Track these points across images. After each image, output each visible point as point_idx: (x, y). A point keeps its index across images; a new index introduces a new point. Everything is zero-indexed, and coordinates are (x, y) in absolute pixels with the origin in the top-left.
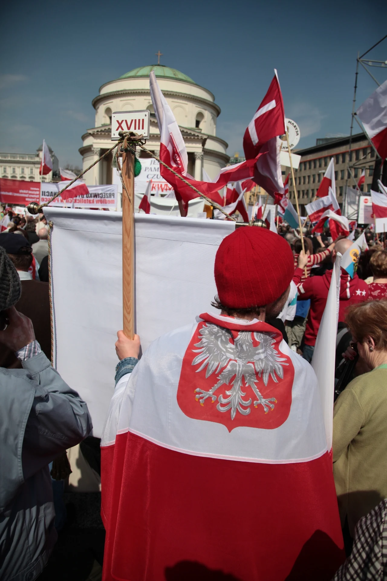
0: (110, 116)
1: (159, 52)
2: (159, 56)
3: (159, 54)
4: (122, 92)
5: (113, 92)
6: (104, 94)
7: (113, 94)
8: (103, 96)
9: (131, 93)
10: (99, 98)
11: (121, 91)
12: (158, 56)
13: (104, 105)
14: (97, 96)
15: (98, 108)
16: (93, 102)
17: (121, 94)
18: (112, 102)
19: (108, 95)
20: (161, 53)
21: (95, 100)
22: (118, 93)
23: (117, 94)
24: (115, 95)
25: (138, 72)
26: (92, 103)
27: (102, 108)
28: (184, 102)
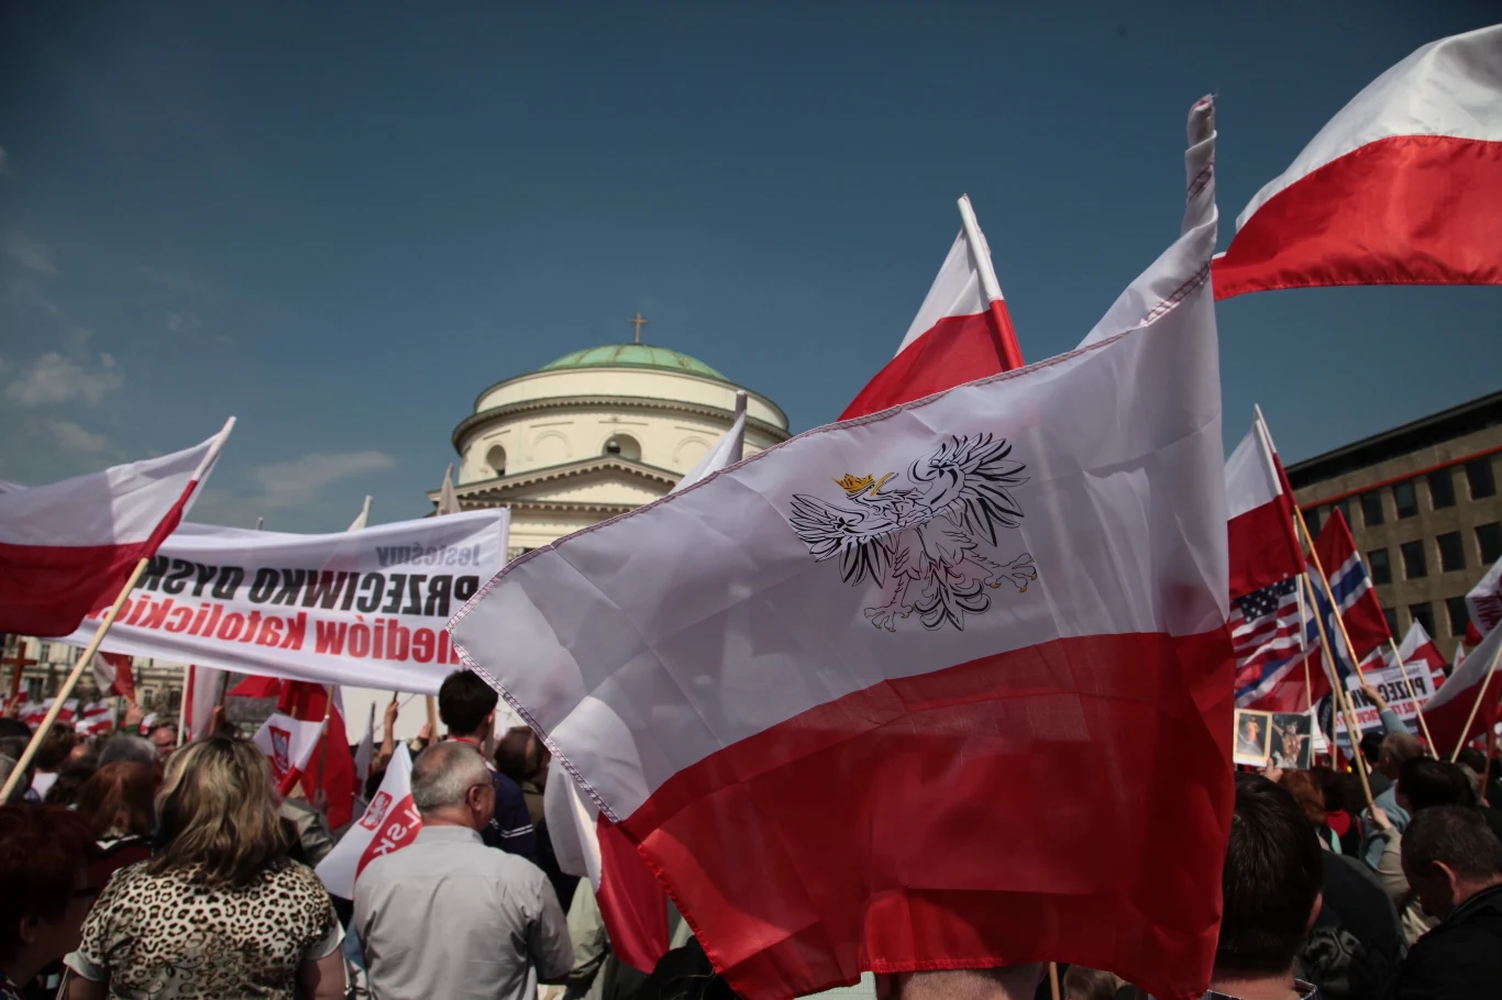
0: (500, 468)
1: (639, 316)
2: (638, 325)
3: (639, 321)
4: (538, 405)
5: (513, 404)
6: (486, 412)
7: (513, 409)
8: (483, 416)
9: (562, 405)
10: (471, 422)
11: (535, 401)
12: (635, 323)
13: (485, 439)
14: (465, 418)
15: (469, 448)
16: (454, 433)
17: (535, 408)
18: (509, 431)
19: (497, 412)
20: (642, 318)
21: (463, 427)
22: (525, 407)
23: (523, 410)
24: (517, 411)
25: (582, 357)
26: (453, 439)
27: (479, 447)
28: (709, 428)
